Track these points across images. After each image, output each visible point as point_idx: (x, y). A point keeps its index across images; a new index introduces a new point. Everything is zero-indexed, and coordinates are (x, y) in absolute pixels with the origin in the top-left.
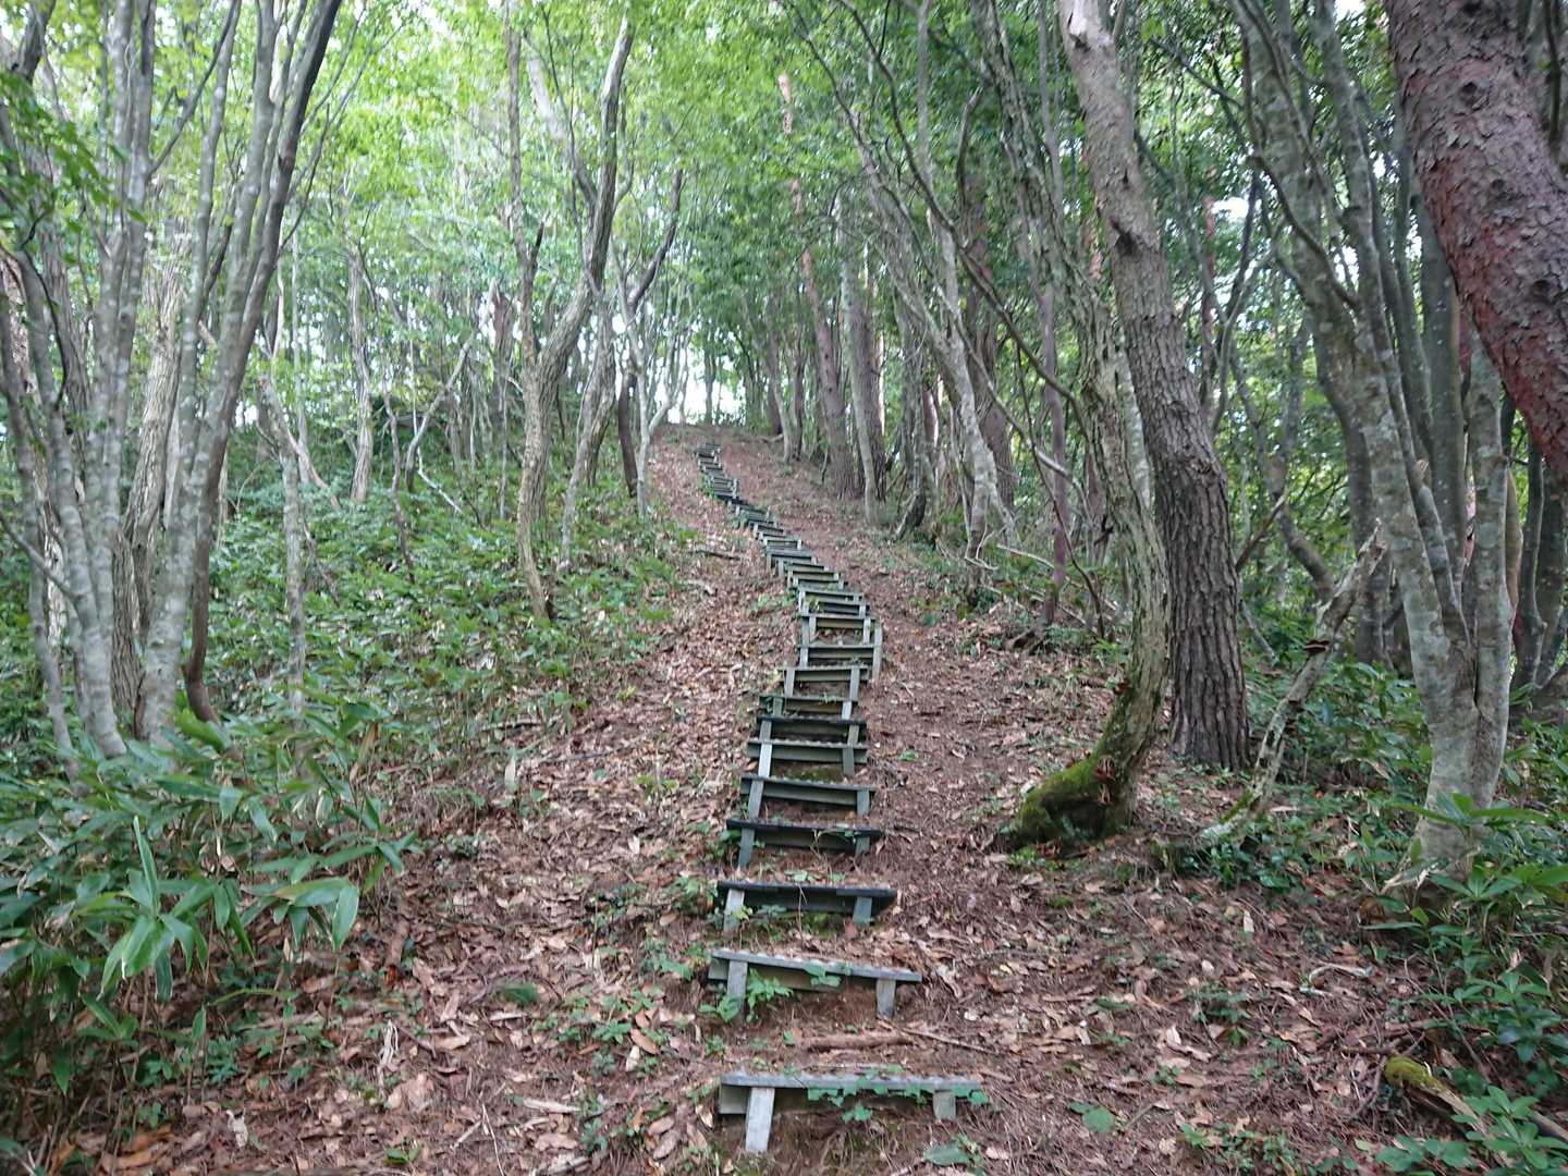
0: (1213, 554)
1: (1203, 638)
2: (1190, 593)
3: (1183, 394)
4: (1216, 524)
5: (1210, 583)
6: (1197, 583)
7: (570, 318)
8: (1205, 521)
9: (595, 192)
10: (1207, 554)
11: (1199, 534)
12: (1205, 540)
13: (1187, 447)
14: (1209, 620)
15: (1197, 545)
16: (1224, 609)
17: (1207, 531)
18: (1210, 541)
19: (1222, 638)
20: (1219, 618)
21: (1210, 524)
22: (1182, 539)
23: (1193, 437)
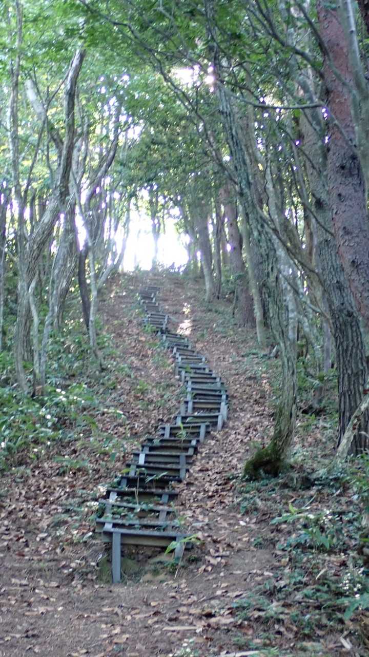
0: (353, 355)
1: (349, 396)
2: (344, 374)
3: (342, 279)
4: (355, 341)
5: (352, 370)
6: (347, 370)
7: (46, 221)
8: (350, 340)
9: (63, 143)
10: (351, 355)
11: (347, 347)
12: (350, 348)
13: (343, 304)
14: (352, 387)
15: (346, 351)
16: (358, 381)
17: (351, 344)
18: (352, 349)
19: (357, 395)
20: (356, 385)
21: (352, 341)
22: (340, 348)
23: (346, 299)
